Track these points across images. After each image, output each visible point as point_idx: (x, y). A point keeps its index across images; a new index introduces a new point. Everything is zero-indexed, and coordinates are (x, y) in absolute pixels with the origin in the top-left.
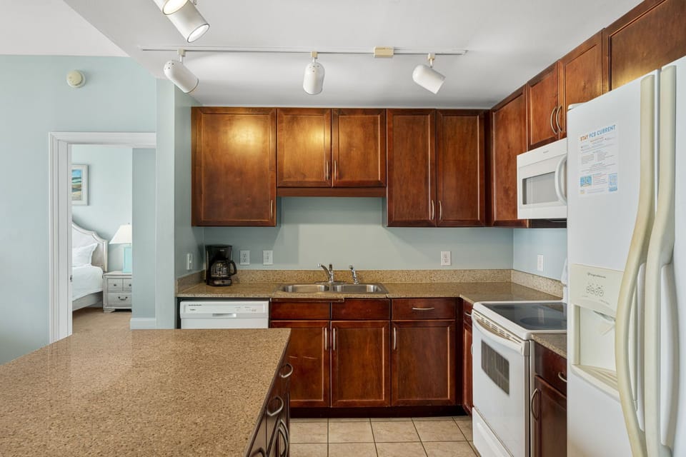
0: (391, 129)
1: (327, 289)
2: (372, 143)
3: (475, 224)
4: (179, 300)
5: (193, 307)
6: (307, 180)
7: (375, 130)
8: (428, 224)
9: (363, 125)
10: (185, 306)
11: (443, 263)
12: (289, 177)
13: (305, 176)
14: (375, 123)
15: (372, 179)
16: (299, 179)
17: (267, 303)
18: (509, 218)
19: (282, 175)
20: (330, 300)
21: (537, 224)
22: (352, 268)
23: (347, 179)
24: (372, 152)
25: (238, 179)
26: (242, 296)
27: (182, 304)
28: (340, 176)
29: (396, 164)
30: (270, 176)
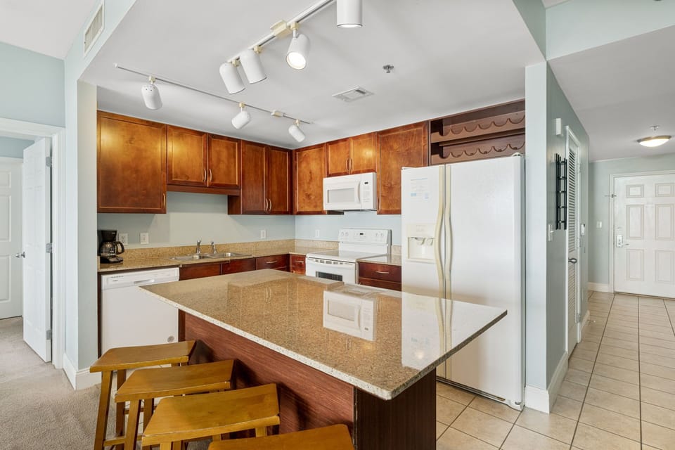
0: (244, 153)
1: (200, 257)
2: (232, 160)
3: (285, 213)
4: (100, 275)
5: (115, 279)
6: (189, 180)
7: (235, 152)
8: (265, 213)
9: (227, 148)
10: (107, 279)
11: (262, 237)
12: (177, 177)
13: (188, 178)
14: (234, 148)
15: (232, 184)
16: (184, 179)
17: (178, 269)
18: (319, 210)
19: (171, 175)
20: (221, 262)
21: (331, 212)
22: (213, 243)
23: (217, 182)
24: (233, 165)
25: (134, 175)
26: (159, 265)
27: (104, 277)
28: (213, 180)
29: (247, 175)
30: (162, 176)
